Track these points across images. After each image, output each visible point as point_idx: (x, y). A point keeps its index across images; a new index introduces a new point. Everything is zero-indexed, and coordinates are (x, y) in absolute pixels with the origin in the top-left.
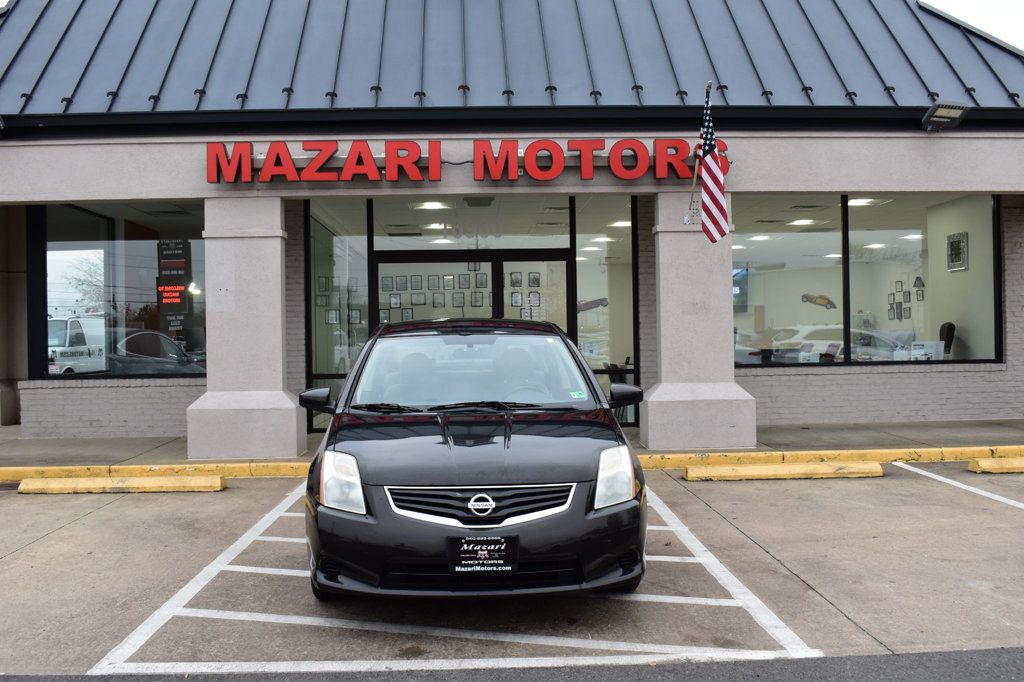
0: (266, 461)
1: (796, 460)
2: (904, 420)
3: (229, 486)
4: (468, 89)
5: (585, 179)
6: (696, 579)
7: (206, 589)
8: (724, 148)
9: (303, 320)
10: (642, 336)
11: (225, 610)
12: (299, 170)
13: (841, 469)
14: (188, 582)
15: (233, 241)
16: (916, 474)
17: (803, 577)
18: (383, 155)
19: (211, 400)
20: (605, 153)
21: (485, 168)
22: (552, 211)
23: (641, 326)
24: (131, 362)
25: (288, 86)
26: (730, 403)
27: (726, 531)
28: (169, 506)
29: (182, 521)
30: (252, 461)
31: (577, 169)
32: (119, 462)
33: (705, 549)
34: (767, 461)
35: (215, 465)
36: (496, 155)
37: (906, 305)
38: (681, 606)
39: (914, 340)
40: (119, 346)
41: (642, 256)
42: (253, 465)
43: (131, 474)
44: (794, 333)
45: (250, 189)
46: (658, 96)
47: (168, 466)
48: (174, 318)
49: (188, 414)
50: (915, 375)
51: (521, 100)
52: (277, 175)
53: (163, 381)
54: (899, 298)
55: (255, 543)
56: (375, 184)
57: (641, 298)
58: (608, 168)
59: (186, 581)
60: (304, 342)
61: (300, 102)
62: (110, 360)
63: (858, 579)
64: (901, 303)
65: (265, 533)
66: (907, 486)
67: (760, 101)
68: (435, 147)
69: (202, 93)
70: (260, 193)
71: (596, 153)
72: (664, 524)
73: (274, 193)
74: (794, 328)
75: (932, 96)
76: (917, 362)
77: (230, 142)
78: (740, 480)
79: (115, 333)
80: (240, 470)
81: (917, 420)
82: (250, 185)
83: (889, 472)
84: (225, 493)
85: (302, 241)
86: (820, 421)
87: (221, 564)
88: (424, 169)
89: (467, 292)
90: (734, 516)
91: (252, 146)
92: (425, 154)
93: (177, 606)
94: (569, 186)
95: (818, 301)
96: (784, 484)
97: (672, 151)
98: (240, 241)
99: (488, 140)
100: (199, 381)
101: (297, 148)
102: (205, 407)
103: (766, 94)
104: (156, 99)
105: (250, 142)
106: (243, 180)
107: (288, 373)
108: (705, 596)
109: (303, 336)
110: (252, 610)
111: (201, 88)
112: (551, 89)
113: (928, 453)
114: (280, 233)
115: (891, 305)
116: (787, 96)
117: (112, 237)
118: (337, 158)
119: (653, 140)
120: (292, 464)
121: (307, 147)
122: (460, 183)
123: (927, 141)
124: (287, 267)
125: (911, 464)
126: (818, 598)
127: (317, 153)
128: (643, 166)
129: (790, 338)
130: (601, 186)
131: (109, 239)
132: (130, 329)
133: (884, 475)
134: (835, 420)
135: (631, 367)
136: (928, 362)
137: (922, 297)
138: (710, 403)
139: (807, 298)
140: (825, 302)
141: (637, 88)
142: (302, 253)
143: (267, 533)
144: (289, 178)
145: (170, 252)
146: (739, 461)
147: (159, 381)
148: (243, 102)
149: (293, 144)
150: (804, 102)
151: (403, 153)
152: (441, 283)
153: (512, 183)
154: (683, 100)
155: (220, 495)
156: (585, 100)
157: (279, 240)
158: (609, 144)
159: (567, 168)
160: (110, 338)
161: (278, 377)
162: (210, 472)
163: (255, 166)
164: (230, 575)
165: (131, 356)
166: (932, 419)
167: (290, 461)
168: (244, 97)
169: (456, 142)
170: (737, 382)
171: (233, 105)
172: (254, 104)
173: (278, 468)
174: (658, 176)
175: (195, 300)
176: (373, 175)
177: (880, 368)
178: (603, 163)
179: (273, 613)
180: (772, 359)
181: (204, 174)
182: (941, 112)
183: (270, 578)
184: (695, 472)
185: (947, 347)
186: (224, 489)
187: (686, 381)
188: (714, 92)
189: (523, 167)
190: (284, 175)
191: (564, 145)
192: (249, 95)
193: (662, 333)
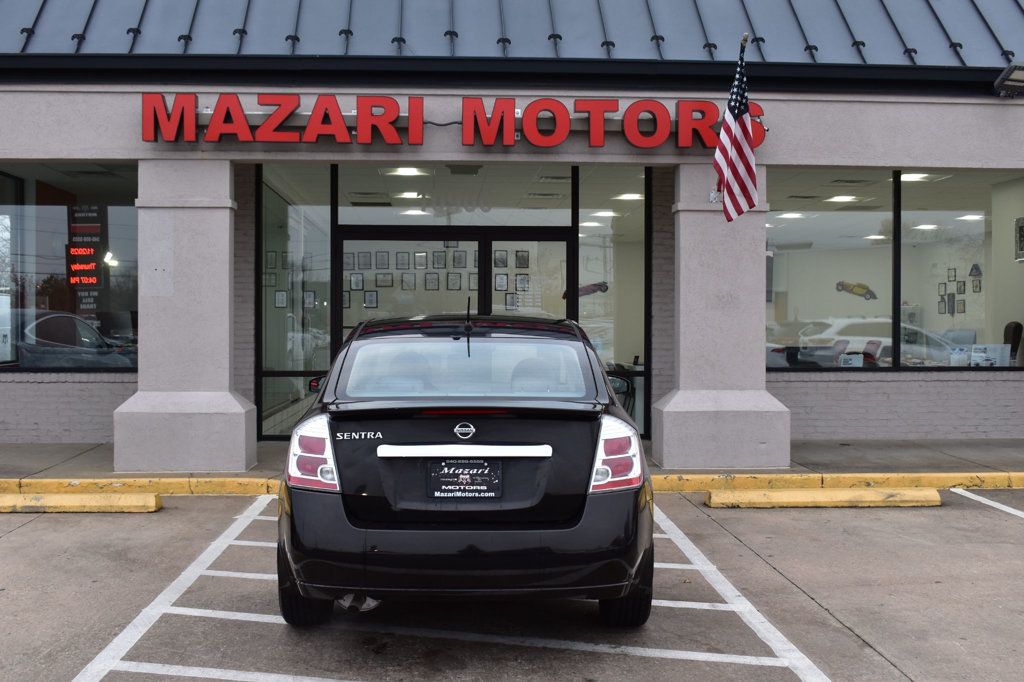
0: (208, 475)
1: (836, 485)
2: (962, 437)
3: (165, 505)
4: (456, 35)
5: (594, 147)
6: (729, 632)
7: (146, 637)
8: (759, 112)
9: (252, 306)
10: (655, 332)
11: (172, 664)
12: (253, 129)
13: (892, 496)
14: (124, 627)
15: (172, 212)
16: (980, 503)
17: (857, 631)
18: (354, 112)
19: (142, 402)
20: (618, 116)
21: (477, 130)
22: (549, 180)
23: (654, 320)
24: (44, 353)
25: (240, 27)
26: (760, 415)
27: (760, 571)
28: (94, 529)
29: (111, 549)
30: (192, 475)
31: (586, 134)
32: (29, 475)
33: (739, 594)
34: (803, 486)
35: (147, 480)
36: (489, 116)
37: (958, 297)
38: (716, 664)
39: (975, 343)
40: (27, 331)
41: (656, 237)
42: (194, 480)
43: (47, 490)
44: (826, 326)
45: (193, 150)
46: (683, 48)
47: (91, 480)
48: (86, 294)
49: (116, 418)
50: (976, 384)
51: (519, 50)
52: (227, 133)
53: (83, 377)
54: (952, 288)
55: (202, 578)
56: (344, 147)
57: (654, 287)
58: (622, 134)
59: (122, 627)
60: (253, 332)
61: (255, 47)
62: (16, 349)
63: (922, 635)
64: (953, 295)
65: (213, 566)
66: (970, 519)
67: (801, 58)
68: (416, 104)
69: (136, 32)
70: (205, 155)
71: (608, 115)
72: (687, 561)
73: (222, 155)
74: (824, 321)
75: (1007, 55)
76: (978, 368)
77: (170, 94)
78: (773, 507)
79: (23, 315)
80: (178, 485)
81: (976, 437)
82: (194, 145)
83: (948, 501)
84: (161, 515)
85: (253, 213)
86: (862, 437)
87: (163, 605)
88: (403, 130)
89: (443, 273)
90: (769, 552)
91: (197, 97)
92: (404, 112)
93: (114, 658)
94: (575, 154)
95: (856, 290)
96: (825, 514)
97: (697, 115)
98: (181, 212)
99: (479, 98)
100: (127, 377)
101: (251, 102)
102: (136, 410)
103: (810, 49)
104: (81, 38)
105: (195, 94)
106: (186, 139)
107: (235, 368)
108: (744, 653)
109: (252, 326)
110: (203, 664)
111: (135, 26)
112: (555, 37)
113: (994, 478)
114: (229, 203)
115: (942, 296)
116: (835, 52)
117: (20, 200)
118: (298, 115)
119: (676, 101)
120: (240, 480)
121: (263, 100)
122: (445, 148)
123: (1000, 108)
124: (236, 242)
125: (973, 491)
126: (878, 658)
127: (275, 108)
128: (663, 131)
129: (821, 332)
130: (613, 154)
131: (17, 204)
132: (41, 311)
133: (943, 505)
134: (880, 435)
135: (640, 368)
136: (991, 368)
137: (978, 288)
138: (737, 415)
139: (842, 287)
140: (864, 291)
141: (657, 39)
142: (253, 226)
143: (214, 566)
144: (242, 137)
145: (83, 215)
146: (771, 485)
147: (78, 376)
148: (186, 45)
149: (246, 96)
150: (855, 60)
151: (378, 111)
152: (412, 261)
153: (506, 149)
154: (711, 54)
155: (155, 517)
156: (595, 52)
157: (228, 211)
158: (624, 106)
159: (573, 133)
160: (17, 321)
161: (225, 376)
162: (142, 489)
163: (200, 123)
164: (174, 619)
165: (44, 345)
166: (995, 436)
167: (237, 475)
168: (187, 39)
169: (441, 99)
170: (768, 389)
171: (174, 48)
172: (199, 48)
173: (223, 485)
174: (680, 145)
175: (111, 273)
176: (342, 136)
177: (935, 375)
178: (616, 128)
179: (229, 668)
180: (799, 357)
181: (139, 129)
182: (1017, 75)
183: (224, 623)
184: (720, 497)
185: (1014, 350)
186: (159, 509)
187: (708, 388)
188: (749, 47)
189: (521, 131)
190: (236, 134)
191: (569, 105)
192: (193, 36)
193: (682, 330)
